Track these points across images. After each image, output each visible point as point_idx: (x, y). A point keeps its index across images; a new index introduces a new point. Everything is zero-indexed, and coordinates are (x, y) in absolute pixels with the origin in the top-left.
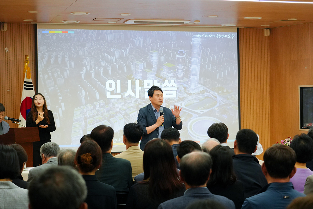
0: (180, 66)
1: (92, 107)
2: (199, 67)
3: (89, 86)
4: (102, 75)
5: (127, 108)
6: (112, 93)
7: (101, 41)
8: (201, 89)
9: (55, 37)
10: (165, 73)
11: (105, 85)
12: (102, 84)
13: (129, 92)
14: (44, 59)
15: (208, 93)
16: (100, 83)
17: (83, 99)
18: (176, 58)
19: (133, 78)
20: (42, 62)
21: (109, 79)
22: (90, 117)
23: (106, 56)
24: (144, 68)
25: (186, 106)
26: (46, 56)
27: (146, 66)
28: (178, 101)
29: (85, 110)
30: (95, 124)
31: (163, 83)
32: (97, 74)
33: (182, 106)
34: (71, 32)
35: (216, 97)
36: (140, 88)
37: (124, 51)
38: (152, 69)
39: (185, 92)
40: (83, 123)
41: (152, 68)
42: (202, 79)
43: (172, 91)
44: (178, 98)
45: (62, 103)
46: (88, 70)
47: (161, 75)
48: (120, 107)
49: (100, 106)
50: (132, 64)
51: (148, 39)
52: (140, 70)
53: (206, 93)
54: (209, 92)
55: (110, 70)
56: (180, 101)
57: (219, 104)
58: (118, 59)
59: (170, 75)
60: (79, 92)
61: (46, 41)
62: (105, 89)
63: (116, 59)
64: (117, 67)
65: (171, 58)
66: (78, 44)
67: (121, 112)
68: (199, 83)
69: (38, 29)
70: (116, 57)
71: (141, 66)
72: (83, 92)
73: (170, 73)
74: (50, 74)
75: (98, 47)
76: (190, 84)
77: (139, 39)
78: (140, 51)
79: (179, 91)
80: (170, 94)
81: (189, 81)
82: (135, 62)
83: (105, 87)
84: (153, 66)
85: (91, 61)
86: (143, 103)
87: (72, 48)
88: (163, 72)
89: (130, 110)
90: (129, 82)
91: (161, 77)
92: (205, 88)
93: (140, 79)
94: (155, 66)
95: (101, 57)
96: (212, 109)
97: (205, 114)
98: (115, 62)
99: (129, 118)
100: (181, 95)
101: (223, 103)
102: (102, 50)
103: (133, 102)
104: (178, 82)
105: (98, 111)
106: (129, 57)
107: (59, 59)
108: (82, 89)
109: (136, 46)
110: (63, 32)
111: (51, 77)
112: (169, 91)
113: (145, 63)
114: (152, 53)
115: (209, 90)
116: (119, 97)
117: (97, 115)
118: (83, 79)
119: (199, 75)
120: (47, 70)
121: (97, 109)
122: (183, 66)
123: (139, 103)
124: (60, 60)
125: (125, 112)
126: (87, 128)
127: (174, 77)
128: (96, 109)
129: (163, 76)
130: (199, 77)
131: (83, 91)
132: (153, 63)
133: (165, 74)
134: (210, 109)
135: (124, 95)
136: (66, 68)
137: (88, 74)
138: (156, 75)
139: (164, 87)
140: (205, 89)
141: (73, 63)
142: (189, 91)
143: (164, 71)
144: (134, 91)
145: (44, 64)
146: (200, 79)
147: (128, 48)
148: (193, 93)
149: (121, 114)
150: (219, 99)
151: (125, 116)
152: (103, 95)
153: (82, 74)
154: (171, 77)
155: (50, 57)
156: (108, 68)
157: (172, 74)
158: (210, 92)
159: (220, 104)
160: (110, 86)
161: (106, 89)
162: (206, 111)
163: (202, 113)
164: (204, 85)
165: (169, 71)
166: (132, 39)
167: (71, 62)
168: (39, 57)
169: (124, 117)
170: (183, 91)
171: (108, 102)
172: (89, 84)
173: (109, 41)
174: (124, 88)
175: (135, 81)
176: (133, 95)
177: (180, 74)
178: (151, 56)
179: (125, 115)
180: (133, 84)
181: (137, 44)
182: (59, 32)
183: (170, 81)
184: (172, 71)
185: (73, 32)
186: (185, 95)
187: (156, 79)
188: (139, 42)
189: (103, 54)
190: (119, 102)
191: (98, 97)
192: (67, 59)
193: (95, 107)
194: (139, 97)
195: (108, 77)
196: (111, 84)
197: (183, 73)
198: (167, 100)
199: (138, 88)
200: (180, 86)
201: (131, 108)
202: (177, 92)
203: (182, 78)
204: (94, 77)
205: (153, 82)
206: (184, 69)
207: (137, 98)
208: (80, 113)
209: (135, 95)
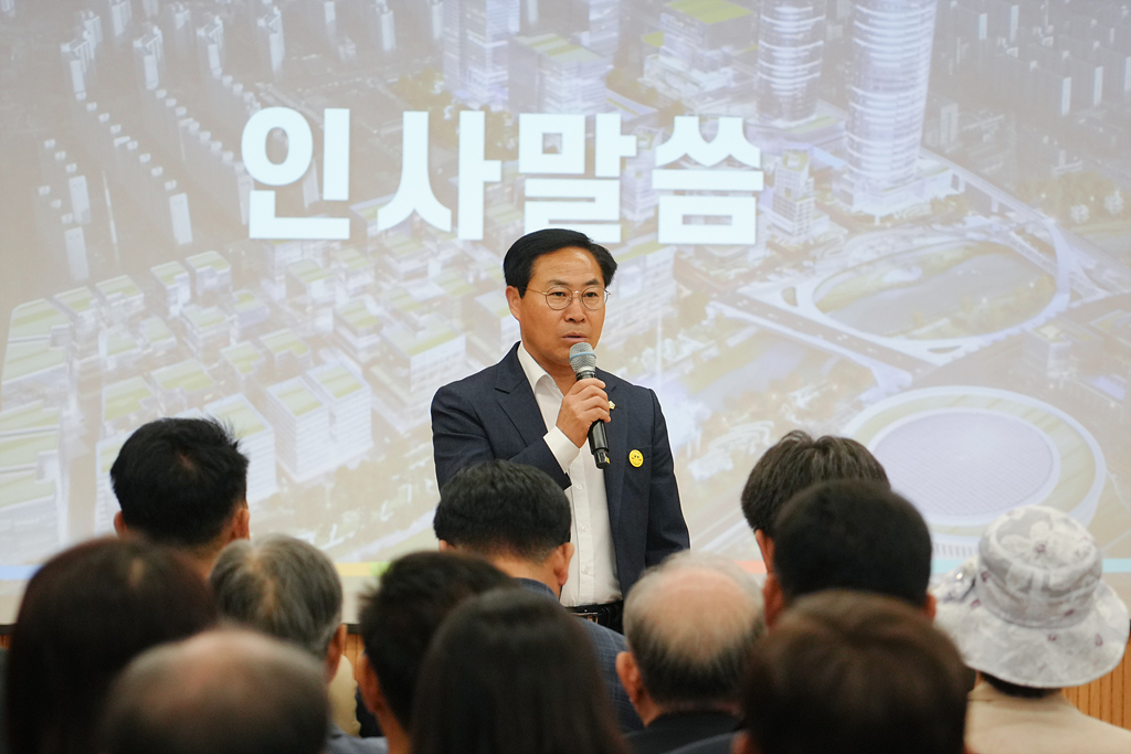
0: (790, 19)
1: (138, 299)
2: (930, 25)
3: (123, 146)
4: (217, 72)
5: (397, 313)
6: (289, 201)
8: (941, 189)
10: (676, 64)
11: (234, 144)
12: (213, 138)
13: (413, 195)
15: (988, 213)
16: (202, 129)
17: (75, 240)
19: (446, 97)
21: (270, 100)
22: (122, 373)
24: (525, 29)
25: (823, 307)
27: (541, 12)
28: (769, 266)
29: (88, 317)
31: (658, 138)
32: (183, 63)
33: (794, 303)
35: (1047, 248)
36: (493, 170)
38: (585, 38)
39: (820, 206)
40: (72, 411)
41: (584, 24)
42: (951, 112)
43: (724, 193)
44: (770, 245)
46: (119, 27)
47: (649, 79)
48: (342, 300)
49: (193, 293)
52: (497, 38)
53: (974, 220)
54: (995, 209)
55: (273, 36)
56: (780, 274)
57: (1067, 297)
59: (713, 81)
60: (44, 190)
62: (238, 168)
64: (330, 15)
67: (350, 337)
68: (924, 144)
71: (505, 8)
72: (79, 187)
73: (713, 66)
76: (859, 148)
79: (774, 197)
80: (709, 220)
81: (851, 127)
83: (238, 157)
84: (594, 16)
88: (662, 59)
89: (416, 328)
90: (415, 125)
91: (647, 97)
92: (965, 177)
93: (496, 108)
94: (603, 12)
96: (1014, 331)
97: (961, 372)
100: (787, 224)
101: (1101, 294)
103: (434, 268)
104: (771, 134)
105: (179, 328)
108: (71, 168)
112: (700, 193)
115: (997, 197)
116: (339, 228)
117: (174, 356)
118: (81, 96)
119: (922, 89)
121: (174, 311)
122: (808, 16)
123: (483, 276)
125: (375, 339)
126: (99, 446)
127: (740, 96)
128: (167, 312)
129: (660, 86)
130: (929, 99)
131: (73, 181)
133: (678, 74)
134: (1000, 335)
135: (375, 216)
137: (116, 67)
138: (610, 81)
139: (667, 167)
140: (968, 186)
142: (849, 199)
143: (667, 54)
144: (444, 186)
146: (932, 113)
148: (878, 211)
149: (351, 351)
150: (1071, 259)
151: (377, 371)
152: (220, 217)
153: (75, 65)
154: (720, 93)
156: (261, 22)
157: (729, 72)
158: (1003, 210)
159: (1075, 296)
160: (276, 148)
161: (246, 172)
162: (971, 344)
163: (940, 360)
164: (960, 159)
165: (710, 53)
169: (367, 375)
170: (806, 196)
171: (253, 262)
172: (119, 135)
174: (375, 168)
175: (455, 122)
176: (438, 216)
177: (788, 73)
179: (374, 362)
180: (443, 138)
183: (710, 122)
184: (727, 49)
186: (822, 227)
187: (609, 110)
190: (333, 266)
191: (183, 230)
193: (158, 301)
194: (479, 235)
195: (259, 85)
196: (284, 134)
197: (811, 71)
198: (688, 263)
199: (476, 170)
200: (785, 162)
201: (422, 313)
202: (762, 207)
203: (801, 106)
204: (160, 87)
205: (590, 125)
206: (820, 43)
207: (466, 242)
208: (54, 343)
209: (455, 221)
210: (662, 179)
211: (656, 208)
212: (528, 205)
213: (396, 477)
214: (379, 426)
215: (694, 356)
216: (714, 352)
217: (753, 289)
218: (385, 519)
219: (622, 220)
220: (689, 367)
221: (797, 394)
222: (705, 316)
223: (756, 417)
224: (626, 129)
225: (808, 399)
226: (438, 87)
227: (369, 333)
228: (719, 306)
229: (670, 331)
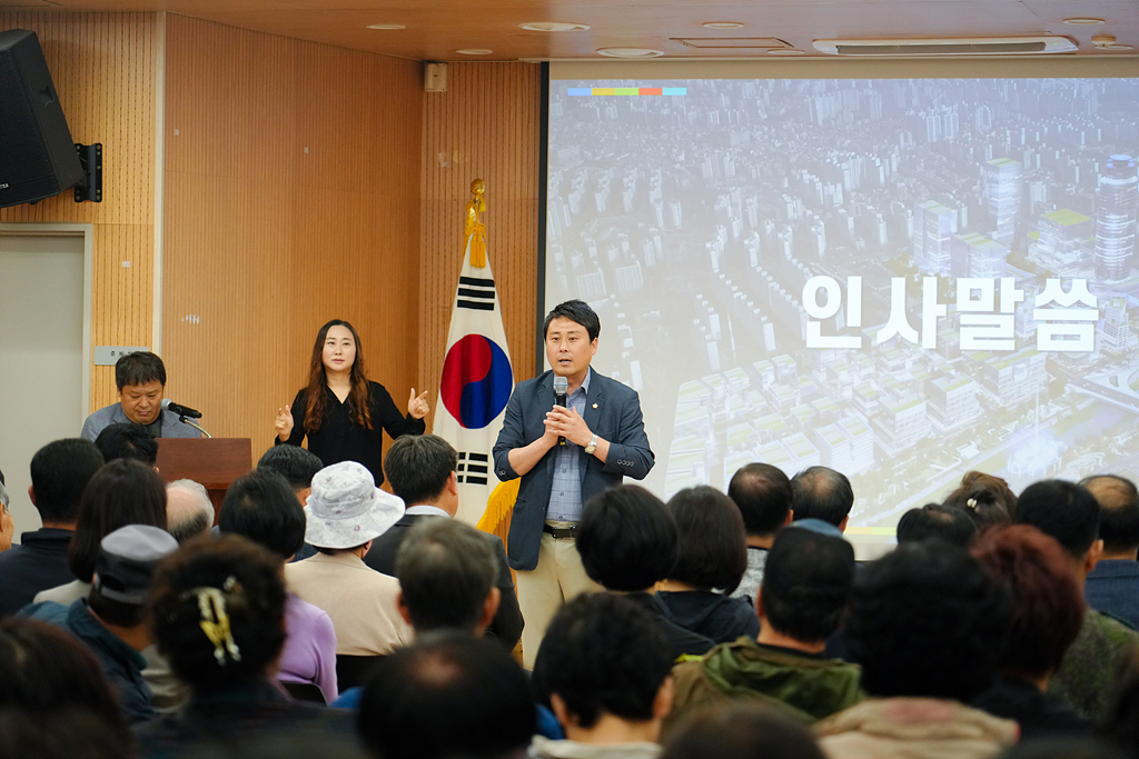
0: (1114, 222)
1: (746, 381)
3: (739, 297)
4: (789, 257)
5: (887, 389)
6: (828, 327)
7: (790, 125)
9: (612, 111)
10: (1047, 249)
11: (798, 296)
12: (786, 293)
13: (897, 324)
14: (570, 195)
16: (781, 288)
17: (713, 348)
18: (1097, 190)
19: (915, 269)
20: (565, 207)
21: (817, 271)
22: (738, 421)
23: (807, 182)
24: (960, 230)
25: (1134, 387)
26: (579, 183)
27: (969, 220)
28: (1102, 364)
29: (720, 390)
30: (755, 445)
31: (1037, 291)
32: (771, 252)
33: (1117, 385)
34: (675, 91)
36: (942, 310)
37: (878, 162)
38: (995, 235)
39: (1132, 329)
40: (711, 440)
41: (995, 228)
43: (1075, 322)
44: (1102, 352)
45: (632, 364)
46: (736, 235)
47: (1030, 258)
48: (857, 382)
49: (776, 377)
50: (910, 211)
51: (979, 112)
52: (944, 236)
55: (819, 237)
56: (1108, 368)
58: (853, 194)
59: (1069, 258)
60: (697, 322)
61: (579, 125)
62: (801, 309)
63: (846, 194)
64: (851, 225)
65: (1073, 189)
66: (699, 135)
67: (862, 402)
69: (552, 83)
70: (848, 185)
71: (949, 219)
72: (715, 320)
73: (1069, 250)
74: (593, 251)
75: (777, 145)
77: (942, 114)
78: (945, 159)
79: (1105, 324)
80: (1066, 337)
82: (923, 206)
83: (801, 303)
84: (999, 223)
85: (748, 201)
86: (953, 372)
87: (674, 150)
88: (1039, 246)
89: (898, 398)
90: (898, 285)
91: (1031, 268)
93: (943, 275)
94: (1005, 220)
95: (786, 185)
98: (842, 207)
99: (893, 427)
100: (1112, 340)
102: (793, 159)
103: (909, 364)
104: (1103, 288)
105: (768, 396)
106: (899, 185)
107: (625, 193)
108: (711, 310)
109: (929, 140)
110: (642, 92)
111: (596, 263)
112: (1061, 322)
113: (964, 210)
114: (996, 169)
116: (856, 342)
117: (766, 412)
118: (716, 271)
120: (582, 234)
121: (766, 387)
122: (1125, 220)
123: (936, 369)
124: (628, 197)
125: (876, 404)
126: (726, 460)
127: (1085, 267)
128: (762, 387)
129: (1038, 262)
131: (711, 317)
132: (996, 209)
133: (1049, 254)
135: (875, 335)
136: (652, 229)
137: (735, 254)
138: (1009, 259)
139: (1042, 307)
141: (677, 211)
143: (1042, 243)
144: (914, 320)
145: (571, 213)
147: (897, 147)
149: (862, 410)
151: (875, 420)
152: (790, 337)
153: (713, 253)
154: (1073, 265)
155: (592, 187)
156: (813, 229)
157: (1078, 253)
160: (821, 298)
161: (805, 311)
165: (1066, 243)
166: (912, 112)
167: (671, 204)
168: (553, 184)
169: (871, 423)
170: (1124, 324)
171: (809, 360)
172: (736, 292)
173: (820, 123)
174: (875, 309)
175: (921, 282)
176: (911, 335)
177: (1113, 253)
178: (992, 181)
179: (875, 416)
180: (914, 292)
181: (934, 133)
182: (629, 89)
183: (1068, 281)
184: (1077, 240)
185: (682, 91)
186: (1133, 341)
187: (1008, 275)
188: (943, 123)
189: (794, 172)
190: (853, 363)
191: (770, 342)
192: (655, 194)
193: (757, 382)
194: (934, 347)
195: (812, 263)
196: (826, 290)
197: (1127, 252)
198: (1055, 362)
199: (932, 310)
200: (1112, 304)
201: (902, 389)
202: (1098, 330)
203: (1121, 272)
204: (759, 265)
205: (997, 284)
206: (1133, 236)
207: (926, 350)
208: (702, 404)
209: (920, 338)
210: (1039, 314)
211: (1036, 330)
212: (962, 329)
213: (887, 480)
214: (878, 451)
215: (1058, 415)
216: (1069, 412)
217: (1092, 377)
218: (881, 503)
219: (1016, 337)
220: (1054, 421)
221: (1119, 437)
222: (1064, 392)
223: (1093, 450)
224: (1018, 286)
225: (1125, 440)
226: (911, 263)
227: (872, 400)
228: (1072, 386)
229: (1043, 401)
